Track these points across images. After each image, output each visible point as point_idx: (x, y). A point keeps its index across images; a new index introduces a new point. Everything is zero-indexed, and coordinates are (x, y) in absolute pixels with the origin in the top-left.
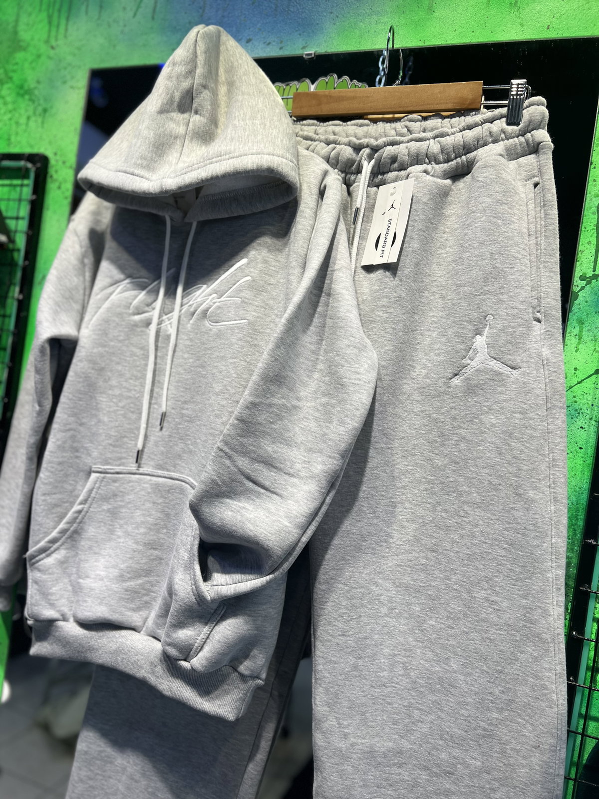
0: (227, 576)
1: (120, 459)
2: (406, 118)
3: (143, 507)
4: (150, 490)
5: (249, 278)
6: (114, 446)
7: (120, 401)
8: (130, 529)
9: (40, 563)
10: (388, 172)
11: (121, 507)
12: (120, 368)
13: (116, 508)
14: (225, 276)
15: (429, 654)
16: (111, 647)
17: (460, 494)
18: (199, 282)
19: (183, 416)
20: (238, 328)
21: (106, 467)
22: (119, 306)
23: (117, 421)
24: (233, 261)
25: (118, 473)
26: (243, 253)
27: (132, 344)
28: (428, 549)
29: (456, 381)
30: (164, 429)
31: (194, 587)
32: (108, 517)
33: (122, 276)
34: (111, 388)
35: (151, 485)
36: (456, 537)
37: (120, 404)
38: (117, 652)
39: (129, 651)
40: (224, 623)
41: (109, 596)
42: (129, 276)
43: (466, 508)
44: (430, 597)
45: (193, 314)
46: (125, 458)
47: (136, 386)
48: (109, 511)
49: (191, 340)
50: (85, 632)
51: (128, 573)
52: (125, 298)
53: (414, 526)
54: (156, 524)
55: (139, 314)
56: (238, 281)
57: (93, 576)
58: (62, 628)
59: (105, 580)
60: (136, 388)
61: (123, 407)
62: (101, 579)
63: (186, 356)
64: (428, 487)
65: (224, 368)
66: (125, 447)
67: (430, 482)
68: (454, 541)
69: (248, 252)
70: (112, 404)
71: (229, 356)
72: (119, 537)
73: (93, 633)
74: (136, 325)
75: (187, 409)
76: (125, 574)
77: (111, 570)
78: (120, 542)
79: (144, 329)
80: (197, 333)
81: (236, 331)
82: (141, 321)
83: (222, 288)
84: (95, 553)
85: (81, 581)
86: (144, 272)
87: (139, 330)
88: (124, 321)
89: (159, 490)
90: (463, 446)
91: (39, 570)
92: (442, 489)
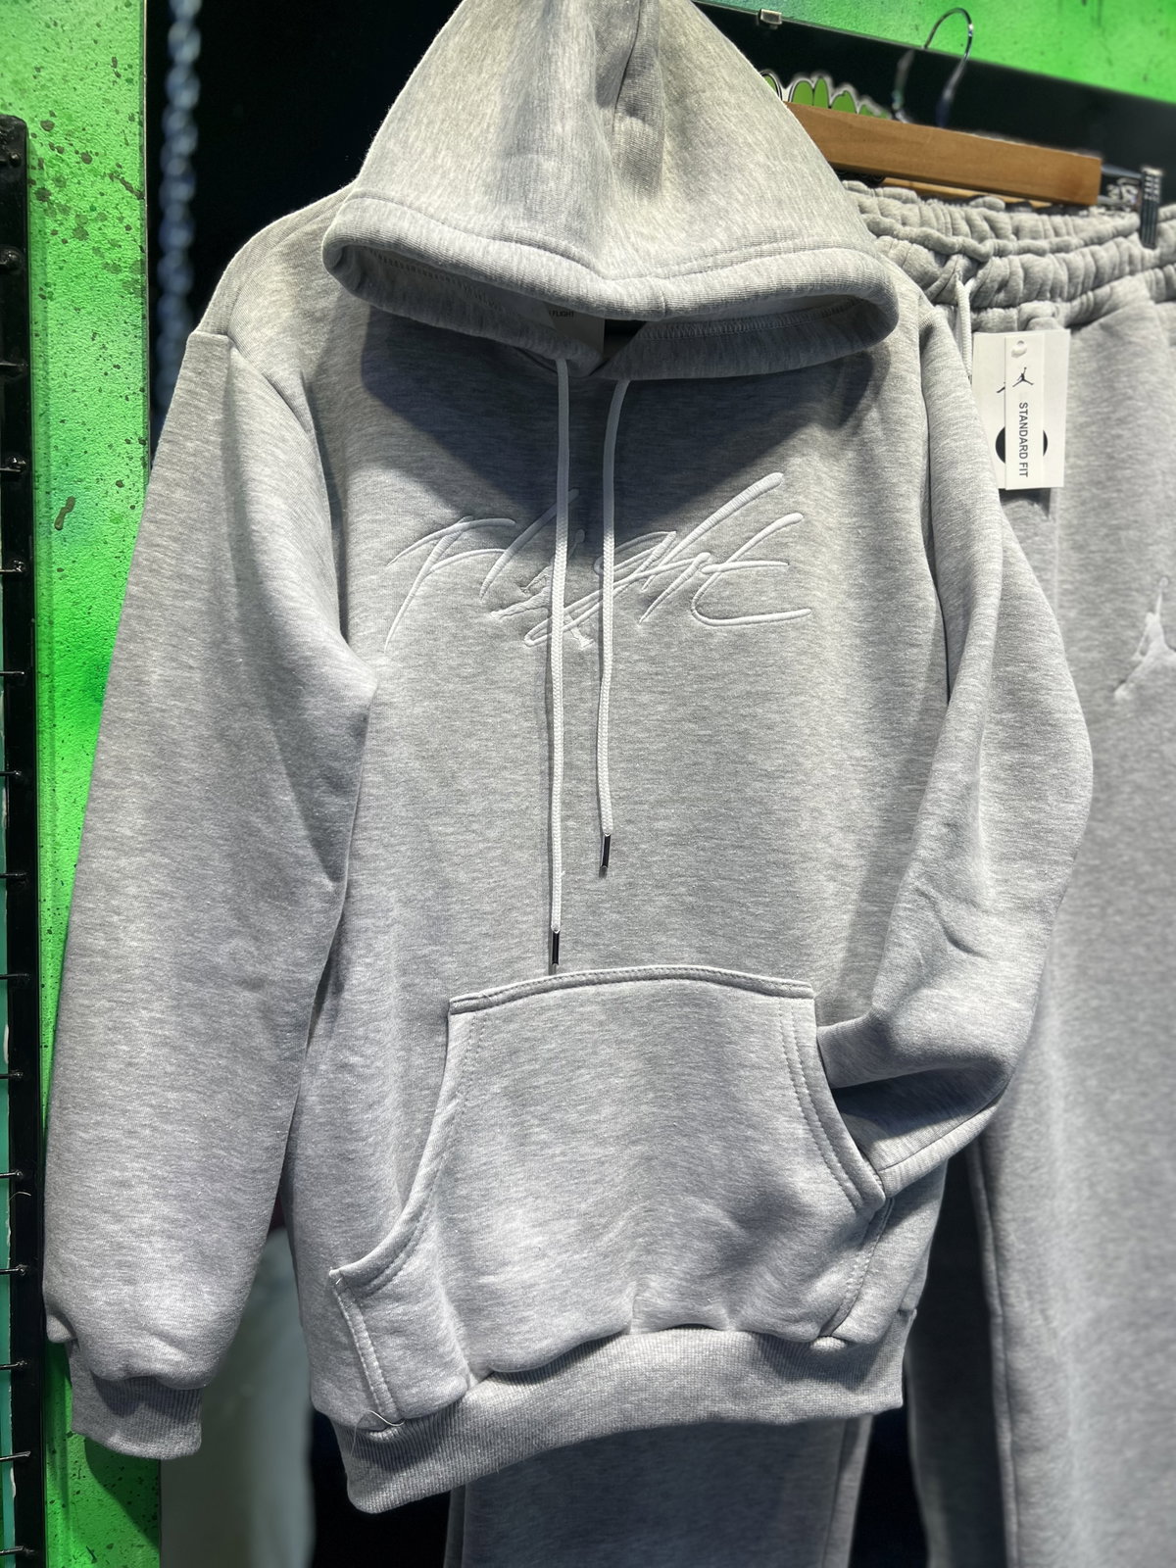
0: (905, 1139)
1: (510, 963)
2: (980, 200)
3: (594, 1060)
4: (603, 1018)
5: (796, 516)
6: (494, 937)
7: (490, 825)
8: (572, 1117)
9: (396, 1280)
10: (985, 308)
11: (534, 1073)
12: (473, 745)
13: (522, 1080)
14: (728, 512)
15: (1118, 1148)
16: (602, 1391)
17: (1140, 879)
18: (655, 525)
19: (656, 835)
20: (795, 628)
21: (486, 992)
22: (453, 590)
23: (491, 876)
24: (744, 479)
25: (513, 998)
26: (767, 461)
27: (493, 683)
28: (1098, 982)
29: (1121, 693)
30: (611, 872)
31: (849, 1184)
32: (507, 1107)
33: (448, 512)
34: (462, 797)
35: (603, 1003)
36: (1141, 951)
37: (492, 834)
38: (622, 1393)
39: (649, 1379)
40: (897, 1230)
41: (575, 1284)
42: (466, 513)
43: (1151, 900)
44: (1110, 1058)
45: (649, 600)
46: (519, 958)
47: (517, 783)
48: (506, 1093)
49: (652, 661)
50: (533, 1387)
51: (600, 1216)
52: (465, 567)
53: (1076, 949)
54: (631, 1088)
55: (502, 607)
56: (769, 524)
57: (516, 1258)
58: (478, 1407)
59: (551, 1253)
60: (519, 789)
61: (498, 840)
62: (542, 1255)
63: (645, 698)
64: (1089, 878)
65: (777, 718)
66: (516, 932)
67: (1093, 869)
68: (1137, 957)
69: (783, 458)
70: (470, 837)
71: (786, 690)
72: (545, 1145)
73: (551, 1382)
74: (498, 636)
75: (666, 818)
76: (595, 1221)
77: (556, 1226)
78: (553, 1156)
79: (514, 643)
80: (668, 646)
81: (793, 634)
82: (510, 624)
83: (726, 539)
84: (500, 1203)
85: (485, 1280)
86: (500, 502)
87: (506, 646)
88: (469, 626)
89: (627, 1011)
90: (1138, 801)
91: (398, 1298)
92: (1113, 878)
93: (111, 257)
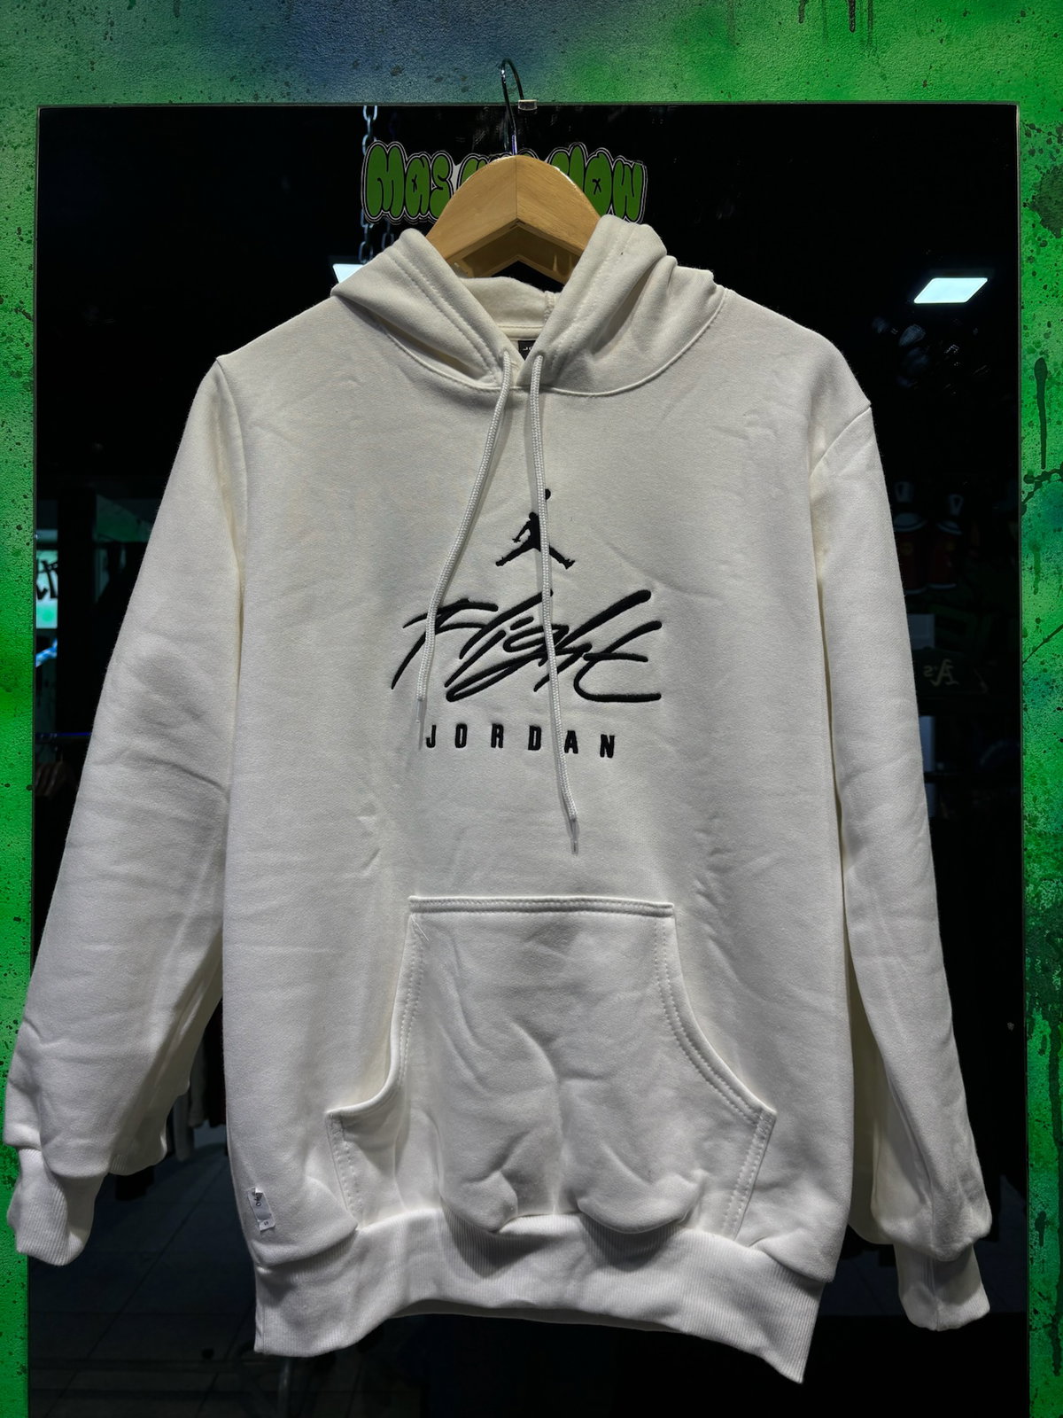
93: (15, 367)
